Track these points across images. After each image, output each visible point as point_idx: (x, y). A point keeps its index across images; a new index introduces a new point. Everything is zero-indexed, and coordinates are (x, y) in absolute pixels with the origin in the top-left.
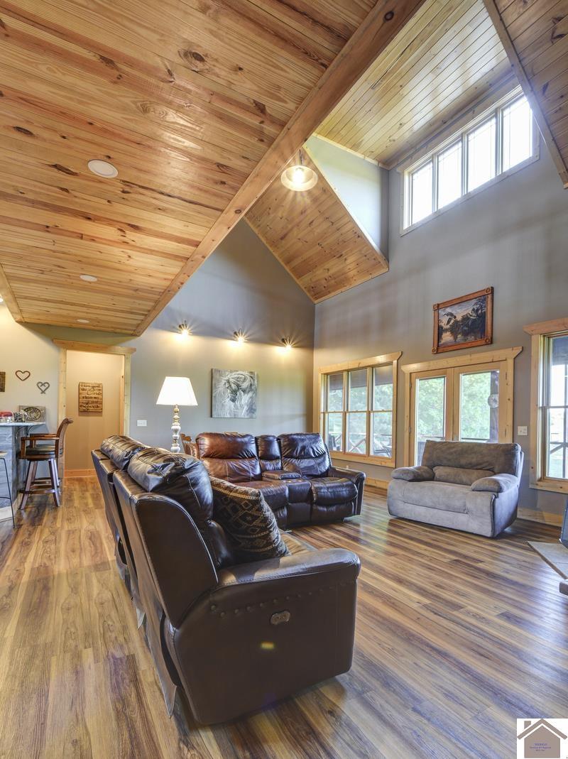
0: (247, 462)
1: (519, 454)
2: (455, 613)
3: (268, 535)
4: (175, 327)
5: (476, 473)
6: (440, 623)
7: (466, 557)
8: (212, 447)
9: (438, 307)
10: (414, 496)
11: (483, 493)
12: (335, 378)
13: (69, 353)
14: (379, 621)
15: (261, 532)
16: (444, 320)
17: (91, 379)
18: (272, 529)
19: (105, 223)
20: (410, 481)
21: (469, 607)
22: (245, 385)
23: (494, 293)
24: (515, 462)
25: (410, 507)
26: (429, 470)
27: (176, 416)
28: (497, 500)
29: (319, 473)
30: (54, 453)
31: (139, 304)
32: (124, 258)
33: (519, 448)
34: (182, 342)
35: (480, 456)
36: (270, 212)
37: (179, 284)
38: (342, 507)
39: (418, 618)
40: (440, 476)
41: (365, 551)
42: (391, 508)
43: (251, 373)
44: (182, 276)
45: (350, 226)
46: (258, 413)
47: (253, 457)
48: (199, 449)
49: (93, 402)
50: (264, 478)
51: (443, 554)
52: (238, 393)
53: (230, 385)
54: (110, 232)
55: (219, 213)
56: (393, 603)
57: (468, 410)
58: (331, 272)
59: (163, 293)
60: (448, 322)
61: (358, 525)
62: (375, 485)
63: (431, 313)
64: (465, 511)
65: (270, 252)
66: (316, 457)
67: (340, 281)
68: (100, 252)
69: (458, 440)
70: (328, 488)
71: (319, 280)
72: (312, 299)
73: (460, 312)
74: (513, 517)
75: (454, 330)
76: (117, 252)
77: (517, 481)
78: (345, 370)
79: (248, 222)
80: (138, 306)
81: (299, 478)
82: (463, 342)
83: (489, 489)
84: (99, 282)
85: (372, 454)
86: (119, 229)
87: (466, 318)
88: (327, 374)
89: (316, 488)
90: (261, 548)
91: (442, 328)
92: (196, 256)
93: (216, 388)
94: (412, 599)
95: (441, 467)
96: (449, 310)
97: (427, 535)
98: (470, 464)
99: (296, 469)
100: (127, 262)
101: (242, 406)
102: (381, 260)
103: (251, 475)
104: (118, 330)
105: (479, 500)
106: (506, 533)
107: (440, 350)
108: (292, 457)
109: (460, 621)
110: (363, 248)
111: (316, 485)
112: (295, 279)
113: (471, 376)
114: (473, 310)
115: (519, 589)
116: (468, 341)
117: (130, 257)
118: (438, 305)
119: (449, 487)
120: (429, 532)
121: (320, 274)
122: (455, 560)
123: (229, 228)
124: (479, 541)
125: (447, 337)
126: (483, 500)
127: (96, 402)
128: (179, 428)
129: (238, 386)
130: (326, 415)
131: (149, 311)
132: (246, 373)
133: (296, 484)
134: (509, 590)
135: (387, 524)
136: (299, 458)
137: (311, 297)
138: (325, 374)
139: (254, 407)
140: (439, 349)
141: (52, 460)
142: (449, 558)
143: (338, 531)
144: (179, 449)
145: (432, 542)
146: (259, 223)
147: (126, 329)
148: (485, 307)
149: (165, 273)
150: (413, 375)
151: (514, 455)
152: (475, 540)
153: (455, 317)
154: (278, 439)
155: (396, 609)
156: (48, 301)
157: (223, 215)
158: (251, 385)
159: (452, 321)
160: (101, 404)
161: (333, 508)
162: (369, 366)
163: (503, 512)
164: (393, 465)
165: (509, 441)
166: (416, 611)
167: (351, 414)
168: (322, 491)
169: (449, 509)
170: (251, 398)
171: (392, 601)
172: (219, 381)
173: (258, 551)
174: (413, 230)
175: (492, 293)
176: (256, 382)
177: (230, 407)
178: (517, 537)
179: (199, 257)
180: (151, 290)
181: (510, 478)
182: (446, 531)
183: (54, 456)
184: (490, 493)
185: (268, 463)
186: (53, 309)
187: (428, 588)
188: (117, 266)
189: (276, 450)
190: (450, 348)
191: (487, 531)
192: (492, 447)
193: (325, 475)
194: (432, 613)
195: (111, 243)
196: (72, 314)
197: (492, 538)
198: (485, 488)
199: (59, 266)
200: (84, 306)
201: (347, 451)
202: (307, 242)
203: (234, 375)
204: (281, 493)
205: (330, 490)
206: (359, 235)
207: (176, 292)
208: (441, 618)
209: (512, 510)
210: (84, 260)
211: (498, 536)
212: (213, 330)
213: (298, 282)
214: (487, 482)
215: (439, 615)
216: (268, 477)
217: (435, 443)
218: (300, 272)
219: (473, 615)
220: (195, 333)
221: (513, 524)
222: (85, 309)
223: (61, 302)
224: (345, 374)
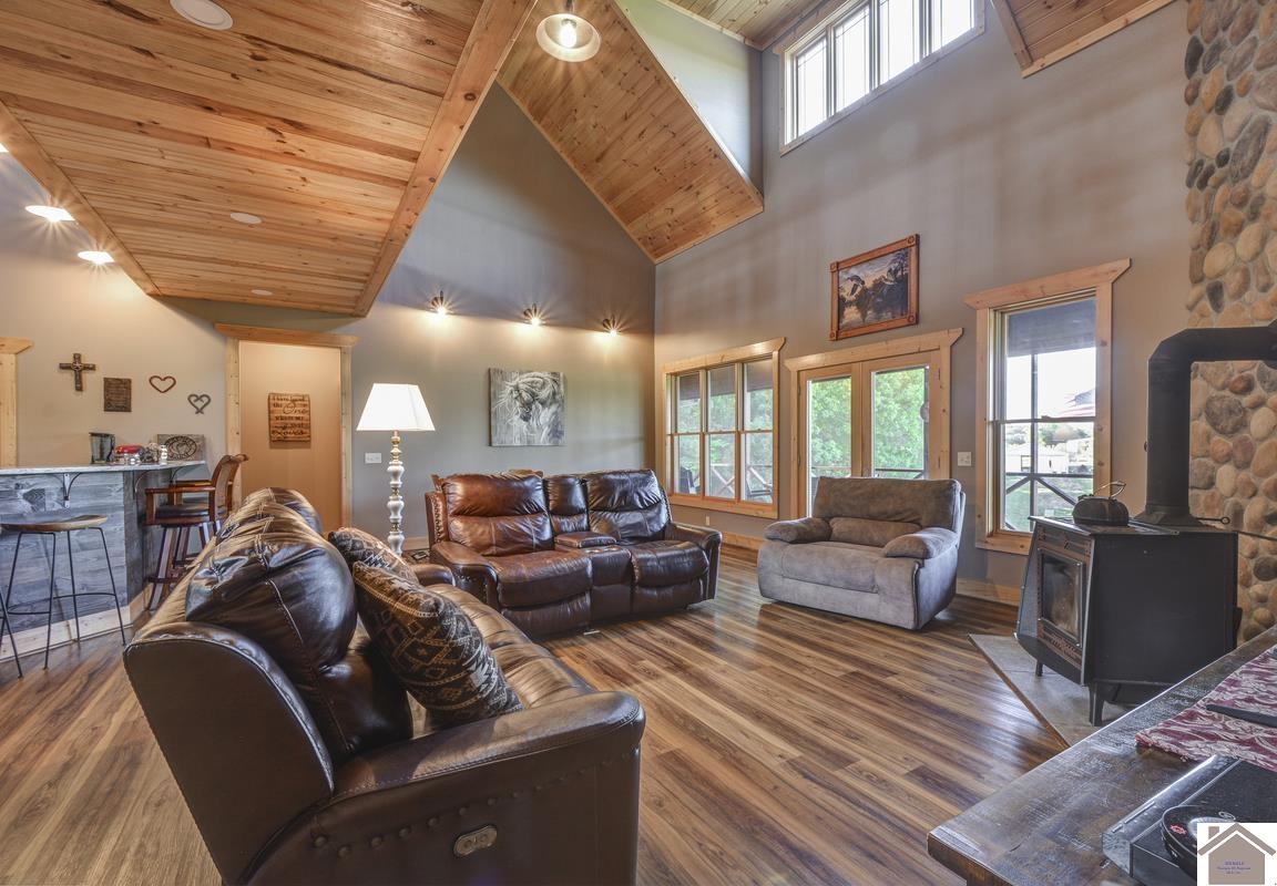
0: (528, 521)
1: (958, 495)
2: (838, 773)
3: (465, 678)
4: (425, 302)
5: (893, 526)
6: (811, 795)
7: (869, 666)
8: (467, 498)
9: (837, 267)
10: (798, 567)
11: (901, 561)
12: (687, 381)
13: (245, 346)
14: (707, 797)
15: (449, 674)
16: (848, 287)
17: (289, 389)
18: (473, 668)
19: (239, 117)
20: (792, 543)
21: (864, 762)
22: (544, 394)
23: (921, 244)
24: (951, 509)
25: (790, 583)
26: (823, 524)
27: (396, 450)
28: (921, 570)
29: (650, 533)
30: (206, 513)
31: (348, 263)
32: (297, 184)
33: (959, 486)
34: (438, 325)
35: (899, 501)
36: (578, 116)
37: (404, 227)
38: (684, 588)
39: (776, 787)
40: (840, 533)
41: (711, 662)
42: (765, 587)
43: (554, 374)
44: (404, 213)
45: (702, 139)
46: (567, 438)
47: (539, 511)
48: (446, 502)
49: (293, 426)
50: (557, 546)
51: (834, 661)
52: (533, 407)
53: (520, 394)
54: (253, 134)
55: (436, 99)
56: (739, 760)
57: (901, 425)
58: (677, 213)
59: (382, 243)
60: (853, 291)
61: (710, 616)
62: (748, 546)
63: (827, 277)
64: (872, 588)
65: (582, 182)
66: (646, 508)
67: (693, 227)
68: (250, 171)
69: (870, 474)
70: (659, 560)
71: (660, 226)
72: (650, 256)
73: (871, 275)
74: (949, 595)
75: (862, 302)
76: (280, 173)
77: (956, 538)
78: (702, 368)
79: (543, 132)
80: (347, 267)
81: (612, 544)
82: (875, 322)
83: (910, 553)
84: (264, 224)
85: (744, 497)
86: (270, 129)
87: (879, 284)
88: (675, 374)
89: (640, 561)
90: (454, 703)
91: (844, 299)
92: (419, 179)
93: (497, 399)
94: (769, 749)
95: (842, 519)
96: (854, 272)
97: (815, 630)
98: (885, 513)
99: (611, 530)
100: (302, 189)
101: (540, 428)
102: (751, 192)
103: (535, 541)
104: (325, 308)
105: (894, 573)
106: (939, 621)
107: (842, 334)
108: (605, 509)
109: (842, 787)
110: (724, 173)
111: (641, 556)
112: (623, 225)
113: (905, 372)
114: (890, 271)
115: (947, 722)
116: (882, 320)
117: (304, 179)
118: (838, 264)
119: (851, 552)
120: (820, 624)
121: (660, 216)
122: (853, 673)
123: (462, 127)
124: (894, 638)
125: (851, 314)
126: (900, 572)
127: (300, 426)
128: (401, 469)
129: (533, 395)
130: (676, 438)
131: (367, 275)
132: (546, 375)
133: (607, 554)
134: (931, 724)
135: (757, 614)
136: (619, 509)
137: (647, 253)
138: (671, 374)
139: (559, 429)
140: (840, 333)
141: (205, 525)
142: (845, 671)
143: (674, 627)
144: (402, 503)
145: (821, 641)
146: (561, 135)
147: (338, 306)
148: (907, 266)
149: (377, 209)
150: (803, 374)
151: (950, 499)
152: (890, 636)
153: (863, 283)
154: (583, 482)
155: (742, 772)
156: (188, 258)
157: (444, 103)
158: (554, 394)
159: (859, 289)
160: (309, 427)
161: (669, 591)
162: (737, 361)
163: (933, 589)
164: (775, 515)
165: (944, 476)
166: (775, 774)
167: (748, 435)
168: (649, 564)
169: (850, 586)
170: (555, 413)
171: (739, 754)
172: (501, 388)
173: (449, 707)
174: (802, 144)
175: (918, 244)
176: (562, 389)
177: (520, 428)
178: (956, 628)
179: (426, 179)
180: (359, 238)
181: (945, 535)
182: (845, 621)
183: (208, 518)
184: (912, 561)
185: (565, 520)
186: (206, 273)
187: (802, 726)
188: (288, 195)
189: (578, 498)
190: (857, 332)
191: (907, 620)
192: (918, 486)
193: (661, 536)
194: (800, 776)
195: (264, 154)
196: (239, 280)
197: (915, 631)
198: (904, 552)
199: (186, 197)
200: (254, 266)
201: (708, 494)
202: (636, 165)
203: (526, 378)
204: (579, 571)
205: (661, 562)
206: (717, 154)
207: (404, 242)
208: (815, 785)
209: (946, 585)
210: (227, 185)
211: (926, 626)
212: (489, 306)
213: (627, 229)
214: (906, 543)
215: (812, 780)
216: (562, 543)
217: (832, 480)
218: (629, 214)
219: (868, 777)
220: (458, 310)
221: (951, 605)
222: (257, 272)
223: (213, 260)
224: (702, 374)
